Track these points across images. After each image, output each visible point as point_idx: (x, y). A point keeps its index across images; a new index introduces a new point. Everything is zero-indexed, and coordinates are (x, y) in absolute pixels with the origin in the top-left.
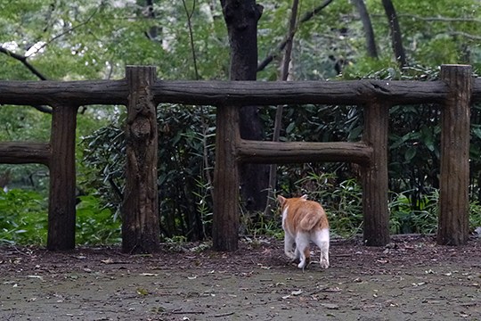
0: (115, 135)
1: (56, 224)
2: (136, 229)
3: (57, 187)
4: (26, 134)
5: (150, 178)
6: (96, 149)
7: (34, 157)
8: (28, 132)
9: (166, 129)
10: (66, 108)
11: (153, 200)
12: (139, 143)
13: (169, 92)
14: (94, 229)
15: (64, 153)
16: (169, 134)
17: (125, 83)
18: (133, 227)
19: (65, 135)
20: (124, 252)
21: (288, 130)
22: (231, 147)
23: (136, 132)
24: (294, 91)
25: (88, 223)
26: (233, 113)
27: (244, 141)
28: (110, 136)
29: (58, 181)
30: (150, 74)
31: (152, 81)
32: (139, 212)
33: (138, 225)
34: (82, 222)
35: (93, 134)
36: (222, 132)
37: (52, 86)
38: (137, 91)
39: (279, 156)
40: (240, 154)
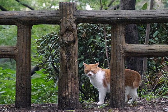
0: (55, 38)
1: (20, 93)
2: (66, 96)
3: (21, 71)
4: (7, 33)
5: (73, 66)
6: (44, 47)
7: (7, 55)
8: (8, 31)
9: (84, 35)
10: (25, 26)
11: (75, 79)
12: (67, 46)
13: (84, 17)
14: (44, 90)
15: (24, 52)
16: (86, 39)
17: (59, 12)
18: (64, 94)
19: (25, 42)
20: (59, 109)
21: (154, 36)
22: (120, 48)
23: (65, 40)
24: (156, 15)
25: (41, 87)
26: (121, 28)
27: (127, 44)
28: (52, 39)
29: (21, 68)
30: (73, 7)
31: (74, 11)
32: (68, 86)
33: (67, 93)
34: (37, 86)
35: (43, 38)
36: (115, 39)
37: (17, 14)
38: (66, 17)
39: (147, 53)
40: (125, 52)
